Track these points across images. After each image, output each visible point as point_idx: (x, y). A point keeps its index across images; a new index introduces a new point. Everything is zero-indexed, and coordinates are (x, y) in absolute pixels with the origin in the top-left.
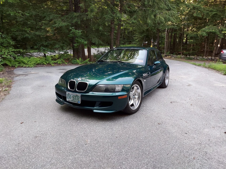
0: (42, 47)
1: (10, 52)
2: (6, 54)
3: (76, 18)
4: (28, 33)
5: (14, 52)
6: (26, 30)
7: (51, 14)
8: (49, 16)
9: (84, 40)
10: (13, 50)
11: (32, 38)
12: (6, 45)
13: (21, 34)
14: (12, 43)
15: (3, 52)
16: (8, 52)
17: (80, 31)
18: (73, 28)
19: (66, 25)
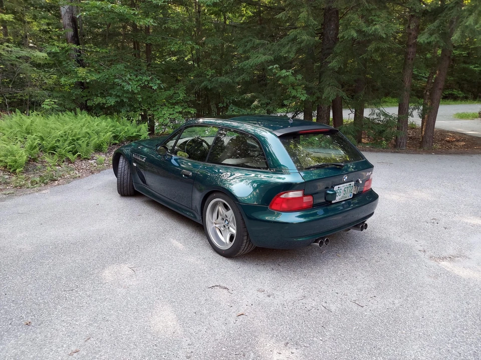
0: (232, 104)
1: (173, 114)
3: (290, 43)
4: (209, 80)
5: (180, 113)
6: (208, 75)
7: (250, 40)
8: (246, 44)
10: (181, 109)
11: (215, 87)
12: (174, 101)
13: (199, 82)
14: (182, 96)
15: (163, 112)
16: (172, 112)
17: (288, 74)
18: (275, 66)
19: (263, 60)
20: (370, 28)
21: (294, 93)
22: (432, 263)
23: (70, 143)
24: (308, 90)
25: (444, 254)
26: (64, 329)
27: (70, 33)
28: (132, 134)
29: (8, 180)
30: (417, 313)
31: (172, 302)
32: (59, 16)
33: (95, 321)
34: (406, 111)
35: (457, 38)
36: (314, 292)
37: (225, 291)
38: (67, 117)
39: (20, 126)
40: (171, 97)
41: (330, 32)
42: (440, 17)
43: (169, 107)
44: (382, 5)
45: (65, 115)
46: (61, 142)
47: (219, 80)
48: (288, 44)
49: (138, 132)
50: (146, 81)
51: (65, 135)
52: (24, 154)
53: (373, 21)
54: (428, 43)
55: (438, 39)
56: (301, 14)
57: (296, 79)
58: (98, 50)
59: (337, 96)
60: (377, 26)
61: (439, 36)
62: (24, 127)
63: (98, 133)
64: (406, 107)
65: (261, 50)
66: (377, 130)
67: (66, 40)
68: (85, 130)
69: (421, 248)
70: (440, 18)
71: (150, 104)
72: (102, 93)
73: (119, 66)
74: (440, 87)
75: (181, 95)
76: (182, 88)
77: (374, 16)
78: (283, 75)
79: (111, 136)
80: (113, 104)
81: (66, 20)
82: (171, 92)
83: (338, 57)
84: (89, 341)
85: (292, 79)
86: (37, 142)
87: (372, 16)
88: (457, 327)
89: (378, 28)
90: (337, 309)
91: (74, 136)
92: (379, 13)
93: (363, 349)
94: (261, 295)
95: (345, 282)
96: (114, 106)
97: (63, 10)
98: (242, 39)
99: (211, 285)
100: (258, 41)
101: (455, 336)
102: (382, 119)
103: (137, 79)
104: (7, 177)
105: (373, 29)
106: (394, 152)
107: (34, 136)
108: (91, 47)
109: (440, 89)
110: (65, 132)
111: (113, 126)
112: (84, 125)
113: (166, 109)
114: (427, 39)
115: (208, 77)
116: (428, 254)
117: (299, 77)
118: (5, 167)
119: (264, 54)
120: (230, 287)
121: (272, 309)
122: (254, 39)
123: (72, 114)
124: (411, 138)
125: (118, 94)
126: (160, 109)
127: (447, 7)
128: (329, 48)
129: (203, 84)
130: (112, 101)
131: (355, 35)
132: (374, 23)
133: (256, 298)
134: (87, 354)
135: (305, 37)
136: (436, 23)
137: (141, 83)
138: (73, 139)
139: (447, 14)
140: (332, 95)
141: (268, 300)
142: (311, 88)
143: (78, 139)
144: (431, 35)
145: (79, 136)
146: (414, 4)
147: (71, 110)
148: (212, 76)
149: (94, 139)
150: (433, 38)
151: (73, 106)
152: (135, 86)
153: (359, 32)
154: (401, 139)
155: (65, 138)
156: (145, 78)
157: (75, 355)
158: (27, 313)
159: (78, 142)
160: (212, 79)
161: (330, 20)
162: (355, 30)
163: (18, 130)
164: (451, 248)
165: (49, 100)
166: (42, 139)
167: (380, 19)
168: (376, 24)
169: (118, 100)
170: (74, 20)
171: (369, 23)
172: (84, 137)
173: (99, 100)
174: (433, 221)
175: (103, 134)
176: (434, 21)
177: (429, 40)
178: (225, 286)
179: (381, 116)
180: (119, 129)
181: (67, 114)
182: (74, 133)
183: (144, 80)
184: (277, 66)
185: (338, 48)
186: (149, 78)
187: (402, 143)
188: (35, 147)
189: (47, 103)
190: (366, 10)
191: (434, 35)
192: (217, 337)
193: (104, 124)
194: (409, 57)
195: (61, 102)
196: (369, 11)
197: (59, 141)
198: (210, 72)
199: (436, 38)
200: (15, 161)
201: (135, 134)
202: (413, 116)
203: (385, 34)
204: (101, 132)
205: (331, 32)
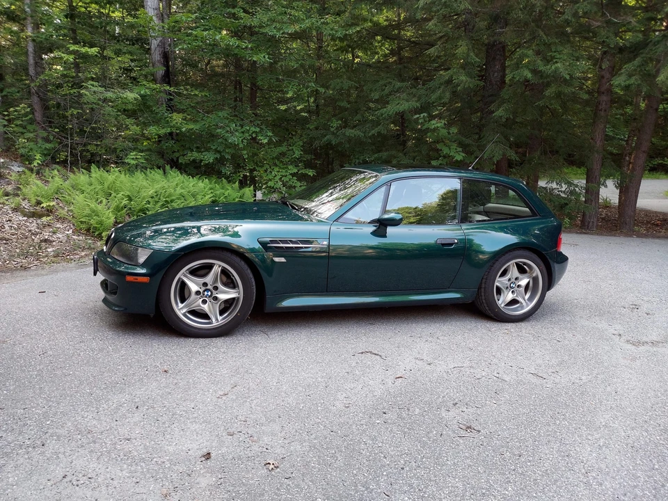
1: (286, 176)
2: (277, 178)
3: (443, 87)
4: (333, 133)
5: (293, 175)
6: (332, 127)
7: (390, 82)
8: (384, 87)
9: (461, 149)
10: (296, 171)
11: (341, 143)
12: (287, 160)
13: (320, 136)
14: (297, 154)
15: (273, 173)
16: (284, 174)
17: (439, 125)
18: (422, 115)
19: (406, 108)
20: (549, 67)
21: (445, 151)
22: (629, 347)
23: (163, 205)
24: (465, 147)
25: (645, 339)
26: (205, 378)
27: (160, 71)
28: (234, 199)
29: (92, 246)
30: (609, 389)
31: (318, 362)
32: (148, 51)
33: (238, 373)
34: (598, 179)
35: (664, 79)
36: (483, 364)
37: (378, 357)
38: (157, 175)
39: (102, 183)
40: (283, 154)
41: (494, 75)
42: (642, 53)
43: (280, 168)
44: (565, 38)
45: (153, 172)
46: (151, 204)
47: (347, 134)
48: (439, 87)
49: (241, 197)
50: (254, 132)
51: (157, 195)
52: (111, 215)
53: (553, 58)
54: (626, 86)
55: (639, 82)
56: (460, 49)
57: (449, 133)
58: (197, 93)
59: (504, 155)
60: (559, 65)
61: (640, 79)
62: (106, 185)
63: (194, 196)
64: (597, 174)
65: (404, 96)
66: (557, 203)
67: (155, 81)
68: (179, 191)
69: (615, 332)
70: (643, 55)
71: (256, 163)
72: (197, 148)
73: (220, 114)
74: (643, 149)
75: (297, 152)
76: (298, 143)
77: (555, 52)
78: (433, 127)
79: (210, 200)
80: (211, 161)
81: (157, 56)
82: (283, 149)
83: (505, 105)
84: (236, 388)
85: (444, 132)
86: (125, 202)
87: (552, 52)
88: (658, 404)
89: (560, 67)
90: (512, 380)
91: (167, 197)
92: (561, 48)
93: (545, 414)
94: (419, 363)
95: (521, 357)
96: (213, 163)
97: (154, 43)
98: (379, 81)
99: (360, 352)
100: (399, 84)
101: (655, 410)
102: (563, 189)
103: (242, 130)
104: (90, 241)
105: (553, 67)
106: (581, 233)
107: (120, 195)
108: (187, 90)
109: (644, 152)
110: (156, 193)
111: (211, 189)
112: (177, 185)
113: (276, 169)
114: (625, 81)
115: (332, 129)
116: (624, 338)
117: (454, 130)
118: (88, 230)
119: (407, 101)
120: (383, 354)
121: (434, 375)
122: (394, 82)
123: (161, 172)
124: (603, 219)
125: (218, 149)
126: (269, 170)
127: (651, 41)
128: (492, 95)
129: (326, 139)
130: (209, 158)
131: (529, 75)
132: (555, 61)
133: (414, 365)
134: (237, 398)
135: (463, 78)
136: (637, 61)
137: (247, 135)
138: (166, 201)
139: (651, 50)
140: (497, 154)
141: (428, 367)
142: (468, 145)
143: (172, 201)
144: (630, 76)
145: (174, 198)
146: (607, 38)
147: (159, 168)
148: (337, 128)
149: (191, 202)
150: (632, 81)
151: (161, 162)
152: (241, 139)
153: (535, 72)
154: (590, 217)
155: (157, 199)
156: (253, 129)
157: (224, 398)
158: (161, 363)
159: (173, 204)
160: (337, 132)
161: (494, 58)
162: (529, 69)
163: (100, 187)
164: (655, 334)
165: (134, 153)
166: (130, 199)
167: (561, 56)
168: (556, 62)
169: (218, 156)
170: (166, 57)
171: (548, 61)
172: (178, 199)
173: (195, 155)
174: (631, 307)
175: (200, 197)
176: (634, 60)
177: (628, 83)
178: (377, 353)
179: (563, 185)
180: (218, 192)
181: (156, 172)
182: (167, 194)
183: (251, 132)
184: (425, 114)
185: (506, 93)
186: (258, 130)
187: (591, 224)
188: (122, 209)
189: (132, 157)
190: (544, 45)
191: (634, 77)
192: (376, 393)
193: (201, 184)
194: (600, 108)
195: (147, 157)
196: (548, 46)
197: (148, 202)
198: (335, 123)
199: (636, 79)
200: (101, 223)
201: (237, 200)
202: (606, 186)
203: (569, 74)
204: (197, 194)
205: (496, 75)
